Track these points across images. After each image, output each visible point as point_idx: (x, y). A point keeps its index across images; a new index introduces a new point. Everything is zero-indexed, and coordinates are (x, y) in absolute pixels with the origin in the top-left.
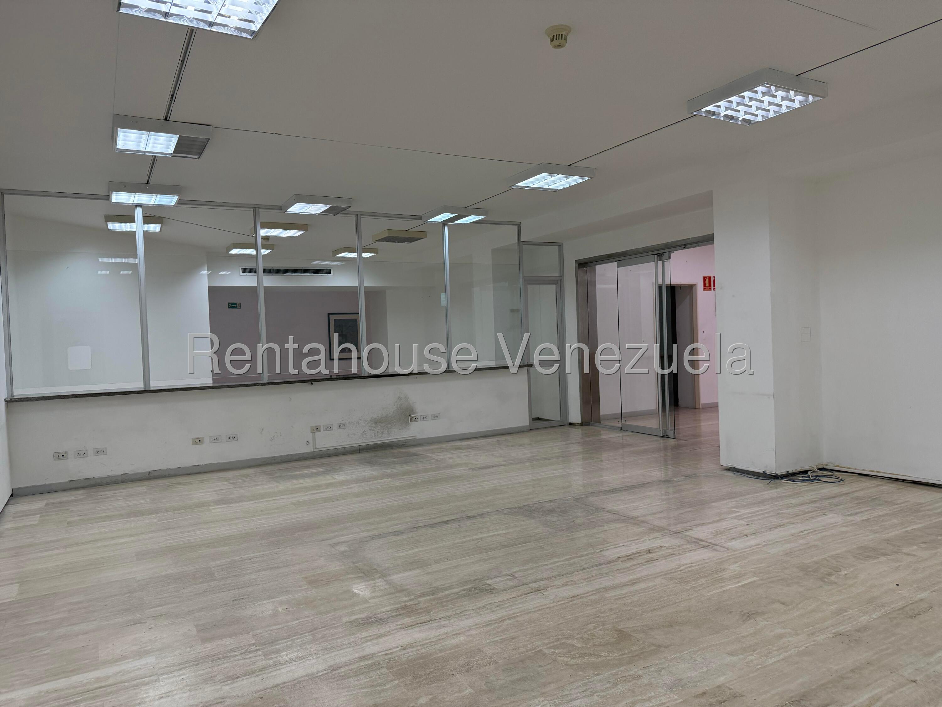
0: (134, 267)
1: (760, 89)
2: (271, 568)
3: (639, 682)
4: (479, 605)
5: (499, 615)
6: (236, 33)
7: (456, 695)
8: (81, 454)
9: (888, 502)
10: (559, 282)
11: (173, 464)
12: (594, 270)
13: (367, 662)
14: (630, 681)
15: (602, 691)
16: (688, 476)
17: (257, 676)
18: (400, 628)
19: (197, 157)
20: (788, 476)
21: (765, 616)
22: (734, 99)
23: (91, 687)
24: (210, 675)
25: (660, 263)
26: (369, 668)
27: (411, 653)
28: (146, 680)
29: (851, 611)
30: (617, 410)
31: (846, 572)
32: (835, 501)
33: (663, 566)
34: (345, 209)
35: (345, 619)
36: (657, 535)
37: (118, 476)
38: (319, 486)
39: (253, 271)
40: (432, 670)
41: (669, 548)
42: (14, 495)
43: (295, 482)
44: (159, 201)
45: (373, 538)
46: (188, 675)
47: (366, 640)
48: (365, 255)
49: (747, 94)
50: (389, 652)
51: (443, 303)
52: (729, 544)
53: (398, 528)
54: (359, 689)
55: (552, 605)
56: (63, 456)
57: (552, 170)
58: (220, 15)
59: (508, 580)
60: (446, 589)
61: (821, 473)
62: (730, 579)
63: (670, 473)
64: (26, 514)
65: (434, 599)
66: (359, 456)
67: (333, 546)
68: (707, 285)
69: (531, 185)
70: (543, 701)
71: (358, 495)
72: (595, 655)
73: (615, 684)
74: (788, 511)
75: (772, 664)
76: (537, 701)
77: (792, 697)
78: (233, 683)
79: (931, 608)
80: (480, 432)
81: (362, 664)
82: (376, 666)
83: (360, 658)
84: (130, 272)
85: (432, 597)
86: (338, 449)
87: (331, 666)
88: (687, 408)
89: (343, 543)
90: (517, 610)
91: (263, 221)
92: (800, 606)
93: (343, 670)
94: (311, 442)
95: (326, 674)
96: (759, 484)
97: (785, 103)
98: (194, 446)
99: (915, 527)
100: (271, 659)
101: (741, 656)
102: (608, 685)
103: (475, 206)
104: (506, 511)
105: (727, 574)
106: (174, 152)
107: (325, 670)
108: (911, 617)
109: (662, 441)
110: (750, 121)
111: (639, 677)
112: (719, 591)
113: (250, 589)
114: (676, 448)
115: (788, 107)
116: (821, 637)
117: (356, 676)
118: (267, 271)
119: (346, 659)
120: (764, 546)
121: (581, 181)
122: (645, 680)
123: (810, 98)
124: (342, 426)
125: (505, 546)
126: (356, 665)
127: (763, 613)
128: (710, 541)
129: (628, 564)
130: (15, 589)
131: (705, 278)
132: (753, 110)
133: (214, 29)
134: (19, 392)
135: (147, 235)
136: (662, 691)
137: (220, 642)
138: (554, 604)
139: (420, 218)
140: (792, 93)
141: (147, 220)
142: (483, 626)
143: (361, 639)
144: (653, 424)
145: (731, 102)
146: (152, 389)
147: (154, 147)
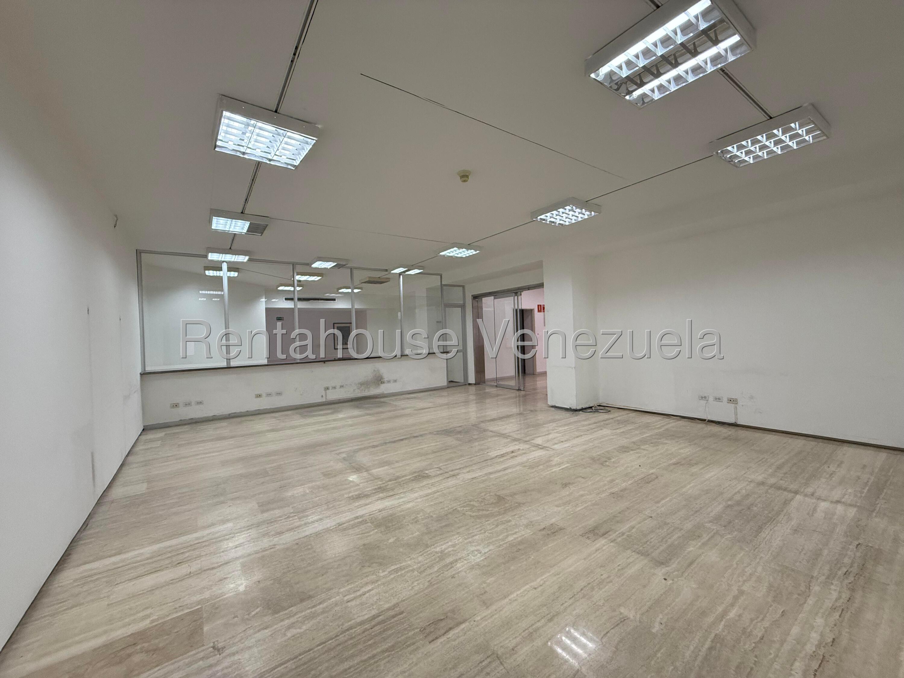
0: (222, 296)
1: (568, 208)
2: (302, 468)
3: (509, 524)
4: (421, 485)
5: (433, 490)
6: (285, 166)
7: (410, 536)
8: (188, 404)
9: (633, 422)
10: (463, 307)
11: (244, 409)
12: (482, 300)
13: (359, 520)
14: (505, 524)
15: (491, 530)
16: (531, 411)
17: (295, 531)
18: (378, 500)
19: (260, 234)
20: (582, 410)
21: (574, 485)
22: (555, 212)
23: (192, 543)
24: (266, 532)
25: (516, 297)
26: (361, 523)
27: (384, 514)
28: (227, 537)
29: (617, 481)
30: (494, 376)
31: (614, 460)
32: (607, 422)
33: (519, 460)
34: (345, 265)
35: (346, 496)
36: (516, 443)
37: (209, 417)
38: (329, 421)
39: (292, 299)
40: (396, 523)
41: (523, 450)
42: (145, 430)
43: (315, 418)
44: (237, 259)
45: (361, 449)
46: (253, 533)
47: (358, 507)
48: (356, 291)
49: (561, 210)
50: (371, 513)
51: (399, 318)
52: (554, 446)
53: (375, 444)
54: (355, 535)
55: (461, 483)
56: (176, 405)
57: (460, 246)
58: (275, 155)
59: (437, 470)
60: (403, 477)
61: (598, 408)
62: (555, 465)
63: (522, 409)
64: (151, 441)
65: (396, 483)
66: (351, 403)
67: (338, 454)
68: (540, 309)
69: (448, 254)
70: (458, 537)
71: (351, 426)
72: (485, 510)
73: (497, 526)
74: (583, 428)
75: (578, 511)
76: (455, 537)
77: (590, 528)
78: (280, 536)
79: (657, 477)
80: (420, 389)
81: (356, 521)
82: (364, 522)
83: (355, 517)
84: (219, 299)
85: (395, 481)
86: (339, 400)
87: (338, 523)
88: (530, 374)
89: (343, 452)
90: (442, 487)
91: (298, 271)
92: (592, 478)
93: (345, 525)
94: (324, 396)
95: (335, 528)
96: (568, 414)
97: (581, 215)
98: (256, 399)
99: (647, 435)
100: (303, 520)
101: (563, 507)
102: (493, 526)
103: (417, 265)
104: (435, 433)
105: (553, 463)
106: (247, 232)
107: (335, 525)
108: (648, 483)
109: (518, 392)
110: (562, 224)
111: (510, 521)
112: (550, 472)
113: (290, 481)
114: (525, 396)
115: (582, 218)
116: (603, 495)
117: (353, 528)
118: (299, 299)
119: (347, 518)
120: (572, 447)
121: (475, 253)
122: (513, 523)
123: (593, 213)
124: (342, 386)
125: (435, 452)
126: (352, 522)
127: (573, 483)
128: (544, 445)
129: (501, 460)
130: (145, 485)
131: (538, 306)
132: (564, 219)
133: (272, 163)
134: (149, 369)
135: (229, 278)
136: (522, 528)
137: (272, 512)
138: (463, 483)
139: (386, 270)
140: (584, 210)
141: (230, 269)
142: (424, 497)
143: (355, 507)
144: (512, 383)
145: (553, 214)
146: (231, 366)
147: (234, 228)
